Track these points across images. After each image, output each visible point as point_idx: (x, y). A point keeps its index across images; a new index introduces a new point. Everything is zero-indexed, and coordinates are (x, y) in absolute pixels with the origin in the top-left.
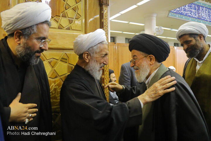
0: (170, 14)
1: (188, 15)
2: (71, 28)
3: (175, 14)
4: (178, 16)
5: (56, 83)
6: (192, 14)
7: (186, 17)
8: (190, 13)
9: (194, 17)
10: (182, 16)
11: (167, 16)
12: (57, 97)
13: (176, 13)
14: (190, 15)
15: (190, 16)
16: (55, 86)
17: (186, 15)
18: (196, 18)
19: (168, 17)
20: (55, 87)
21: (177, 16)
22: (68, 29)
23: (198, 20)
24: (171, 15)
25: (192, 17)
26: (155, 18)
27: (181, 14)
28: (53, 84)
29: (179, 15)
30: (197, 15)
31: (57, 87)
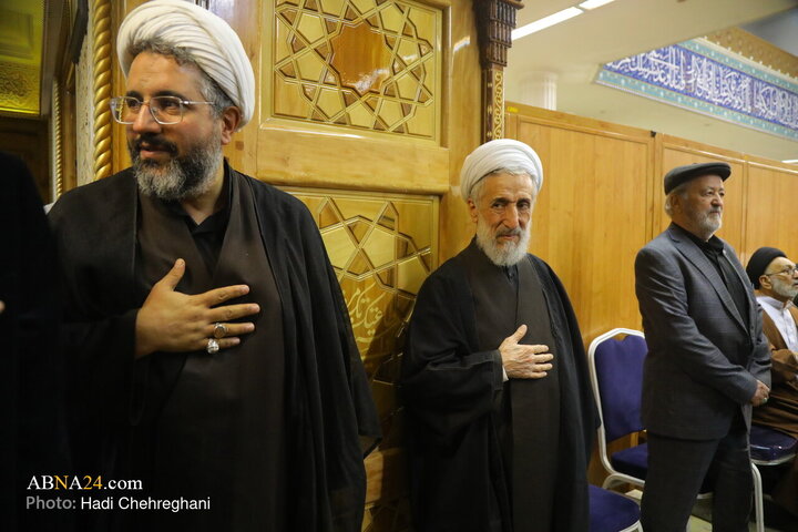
0: (601, 75)
1: (655, 80)
2: (405, 130)
3: (616, 76)
4: (626, 81)
5: (367, 290)
6: (669, 76)
7: (649, 86)
8: (663, 75)
9: (674, 90)
10: (637, 82)
11: (591, 79)
12: (367, 330)
13: (618, 71)
14: (662, 80)
15: (661, 85)
16: (364, 297)
17: (650, 81)
18: (679, 91)
19: (594, 83)
20: (363, 301)
21: (623, 82)
22: (399, 131)
23: (685, 97)
24: (605, 78)
25: (668, 87)
26: (554, 85)
27: (636, 76)
28: (358, 291)
29: (630, 80)
30: (683, 82)
31: (368, 300)
